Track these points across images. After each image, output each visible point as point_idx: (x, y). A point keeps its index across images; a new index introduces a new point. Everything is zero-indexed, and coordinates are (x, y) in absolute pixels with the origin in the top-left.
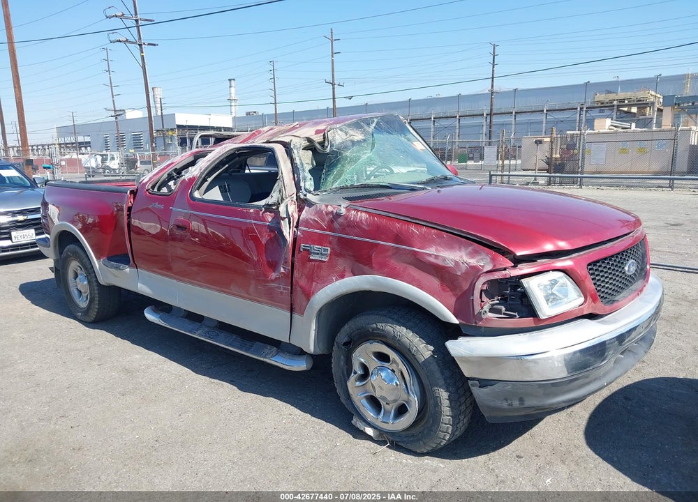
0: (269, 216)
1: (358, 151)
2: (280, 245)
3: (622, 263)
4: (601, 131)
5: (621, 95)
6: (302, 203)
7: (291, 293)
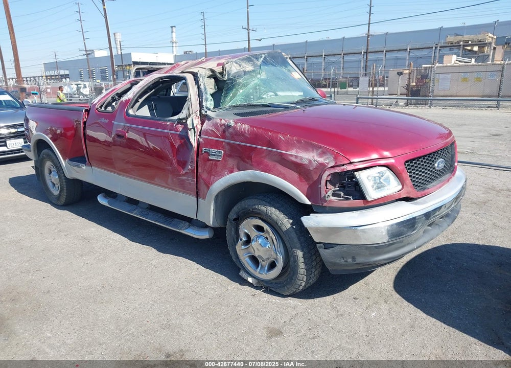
0: (180, 128)
1: (248, 79)
2: (188, 149)
3: (433, 161)
4: (449, 64)
5: (466, 37)
6: (204, 118)
7: (197, 184)
